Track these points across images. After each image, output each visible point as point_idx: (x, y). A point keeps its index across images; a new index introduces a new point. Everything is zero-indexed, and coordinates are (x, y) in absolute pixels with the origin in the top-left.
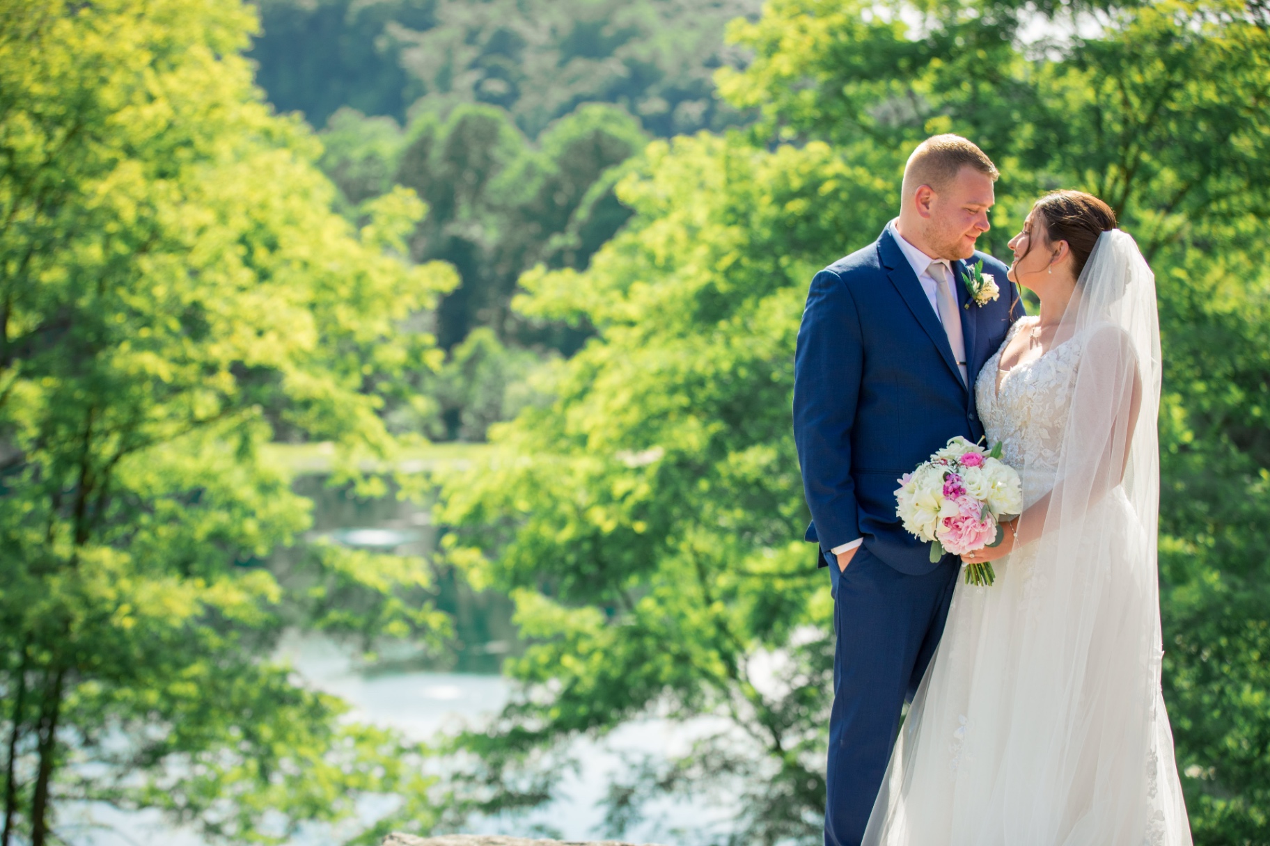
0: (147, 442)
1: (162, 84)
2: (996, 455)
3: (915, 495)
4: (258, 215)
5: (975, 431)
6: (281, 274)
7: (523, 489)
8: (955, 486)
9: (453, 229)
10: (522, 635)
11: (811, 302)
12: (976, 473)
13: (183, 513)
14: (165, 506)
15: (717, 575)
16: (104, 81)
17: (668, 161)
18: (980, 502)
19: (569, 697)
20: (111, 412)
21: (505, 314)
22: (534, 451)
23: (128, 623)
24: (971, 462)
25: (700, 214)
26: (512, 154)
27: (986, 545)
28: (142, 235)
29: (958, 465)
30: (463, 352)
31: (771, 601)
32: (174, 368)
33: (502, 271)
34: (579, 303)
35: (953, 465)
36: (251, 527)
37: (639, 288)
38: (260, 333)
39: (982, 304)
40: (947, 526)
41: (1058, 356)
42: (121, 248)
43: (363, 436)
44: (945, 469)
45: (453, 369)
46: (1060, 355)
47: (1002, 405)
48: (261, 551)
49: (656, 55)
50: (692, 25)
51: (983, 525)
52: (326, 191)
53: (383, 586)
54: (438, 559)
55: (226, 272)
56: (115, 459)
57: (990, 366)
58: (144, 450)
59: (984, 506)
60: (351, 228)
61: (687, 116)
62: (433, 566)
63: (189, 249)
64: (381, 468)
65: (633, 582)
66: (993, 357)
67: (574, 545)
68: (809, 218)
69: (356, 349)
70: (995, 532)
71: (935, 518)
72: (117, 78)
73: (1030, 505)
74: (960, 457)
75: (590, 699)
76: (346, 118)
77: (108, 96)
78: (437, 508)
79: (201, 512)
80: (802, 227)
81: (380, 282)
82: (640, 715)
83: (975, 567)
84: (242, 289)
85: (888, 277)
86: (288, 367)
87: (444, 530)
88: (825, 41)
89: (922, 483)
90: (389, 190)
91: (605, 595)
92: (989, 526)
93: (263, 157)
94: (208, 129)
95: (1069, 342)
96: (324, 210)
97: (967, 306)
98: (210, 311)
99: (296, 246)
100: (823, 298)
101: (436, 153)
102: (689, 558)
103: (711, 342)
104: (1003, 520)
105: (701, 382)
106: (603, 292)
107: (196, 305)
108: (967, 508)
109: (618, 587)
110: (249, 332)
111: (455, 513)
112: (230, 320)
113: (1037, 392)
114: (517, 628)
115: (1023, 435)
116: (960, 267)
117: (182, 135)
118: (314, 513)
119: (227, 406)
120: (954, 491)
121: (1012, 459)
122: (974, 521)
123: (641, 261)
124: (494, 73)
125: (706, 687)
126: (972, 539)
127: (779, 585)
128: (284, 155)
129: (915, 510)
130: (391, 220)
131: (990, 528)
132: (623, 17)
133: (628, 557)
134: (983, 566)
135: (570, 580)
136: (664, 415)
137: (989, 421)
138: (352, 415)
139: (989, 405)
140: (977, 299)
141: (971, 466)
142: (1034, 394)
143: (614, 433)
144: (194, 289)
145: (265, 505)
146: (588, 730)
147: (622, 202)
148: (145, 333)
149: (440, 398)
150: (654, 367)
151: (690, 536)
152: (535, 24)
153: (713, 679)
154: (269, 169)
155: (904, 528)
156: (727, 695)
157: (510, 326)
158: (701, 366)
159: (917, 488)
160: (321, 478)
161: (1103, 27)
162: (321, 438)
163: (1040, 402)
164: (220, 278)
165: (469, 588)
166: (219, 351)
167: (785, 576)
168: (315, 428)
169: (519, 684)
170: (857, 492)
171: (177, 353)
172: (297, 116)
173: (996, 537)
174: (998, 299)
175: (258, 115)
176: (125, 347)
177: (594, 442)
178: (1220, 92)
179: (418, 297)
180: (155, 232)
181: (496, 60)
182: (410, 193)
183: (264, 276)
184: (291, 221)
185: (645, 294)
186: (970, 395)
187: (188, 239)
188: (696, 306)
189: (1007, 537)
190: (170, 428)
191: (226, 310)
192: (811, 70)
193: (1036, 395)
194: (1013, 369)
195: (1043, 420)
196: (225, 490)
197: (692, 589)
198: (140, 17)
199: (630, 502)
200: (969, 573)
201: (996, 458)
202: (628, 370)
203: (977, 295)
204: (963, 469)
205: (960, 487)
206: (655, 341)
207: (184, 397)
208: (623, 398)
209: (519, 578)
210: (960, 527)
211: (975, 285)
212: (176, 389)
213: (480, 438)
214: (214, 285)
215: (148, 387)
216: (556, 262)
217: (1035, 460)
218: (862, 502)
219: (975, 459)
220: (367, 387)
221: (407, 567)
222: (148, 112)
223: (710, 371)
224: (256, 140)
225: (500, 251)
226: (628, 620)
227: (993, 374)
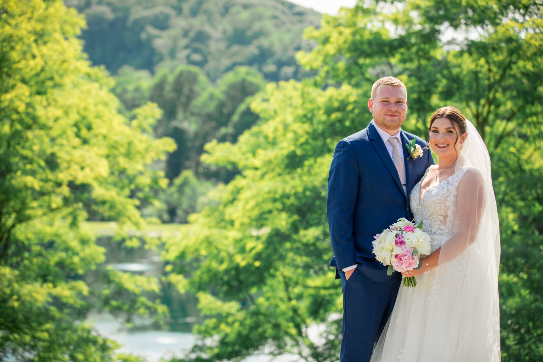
0: (29, 218)
1: (40, 51)
2: (420, 226)
3: (382, 244)
4: (83, 113)
5: (410, 217)
6: (93, 141)
7: (204, 245)
8: (401, 240)
9: (175, 124)
10: (202, 314)
11: (336, 155)
12: (410, 235)
13: (44, 252)
14: (36, 249)
15: (294, 287)
16: (12, 48)
17: (277, 93)
18: (412, 248)
19: (223, 343)
20: (12, 203)
21: (199, 164)
22: (210, 227)
23: (16, 304)
24: (409, 230)
25: (289, 119)
26: (204, 89)
27: (413, 268)
28: (28, 121)
29: (402, 231)
30: (178, 181)
31: (319, 300)
32: (41, 184)
33: (197, 143)
34: (233, 159)
35: (400, 231)
36: (76, 259)
37: (260, 152)
38: (82, 168)
39: (415, 158)
40: (396, 259)
41: (448, 182)
42: (18, 127)
43: (129, 218)
44: (396, 232)
45: (173, 189)
46: (449, 182)
47: (422, 205)
48: (81, 272)
49: (272, 44)
50: (289, 31)
51: (413, 259)
52: (115, 103)
53: (137, 291)
54: (164, 279)
55: (68, 140)
56: (13, 226)
57: (417, 187)
58: (27, 222)
59: (414, 250)
60: (127, 121)
61: (286, 73)
62: (161, 282)
63: (50, 128)
64: (138, 234)
65: (254, 291)
66: (418, 183)
67: (227, 271)
68: (341, 121)
69: (128, 177)
70: (418, 262)
71: (391, 255)
72: (18, 47)
73: (434, 251)
74: (403, 227)
75: (233, 344)
76: (127, 71)
77: (14, 55)
78: (163, 253)
79: (53, 252)
80: (338, 125)
81: (140, 146)
82: (256, 352)
83: (408, 278)
84: (74, 148)
85: (371, 144)
86: (95, 184)
87: (167, 263)
88: (350, 38)
89: (385, 238)
90: (145, 103)
91: (241, 296)
92: (416, 259)
93: (87, 86)
94: (61, 72)
95: (453, 176)
96: (114, 112)
97: (408, 159)
98: (59, 158)
99: (100, 128)
100: (342, 153)
101: (168, 88)
102: (281, 279)
103: (293, 178)
104: (422, 257)
105: (288, 197)
106: (244, 154)
107: (53, 155)
108: (406, 251)
109: (247, 292)
110: (77, 167)
111: (172, 255)
112: (69, 162)
113: (438, 198)
114: (200, 310)
115: (431, 219)
116: (405, 141)
117: (49, 75)
118: (106, 254)
119: (66, 201)
120: (400, 243)
121: (426, 230)
122: (409, 257)
123: (262, 140)
124: (196, 51)
125: (288, 340)
126: (407, 265)
127: (323, 292)
128: (96, 85)
129: (382, 251)
130: (146, 118)
131: (416, 261)
132: (257, 26)
133: (252, 279)
134: (411, 278)
135: (225, 288)
136: (270, 212)
137: (415, 212)
138: (124, 207)
139: (416, 205)
140: (413, 156)
141: (408, 231)
142: (437, 200)
143: (246, 220)
144: (52, 147)
145: (83, 250)
146: (232, 359)
147: (253, 112)
148: (28, 167)
149: (167, 202)
150: (266, 189)
151: (281, 269)
152: (215, 28)
153: (291, 336)
154: (89, 92)
155: (376, 259)
156: (297, 344)
157: (201, 170)
158: (288, 189)
159: (383, 240)
160: (109, 238)
161: (480, 35)
162: (110, 219)
163: (440, 203)
164: (65, 142)
165: (178, 292)
166: (63, 176)
167: (325, 288)
168: (107, 214)
169: (201, 336)
170: (355, 243)
171: (44, 176)
172: (102, 67)
173: (418, 265)
174: (422, 156)
175: (84, 66)
176: (19, 173)
177: (237, 224)
178: (534, 66)
179: (157, 154)
180: (35, 119)
181: (197, 45)
182: (155, 105)
183: (85, 142)
184: (98, 116)
185: (263, 155)
186: (408, 199)
187: (50, 123)
188: (286, 161)
189: (423, 265)
190: (39, 212)
191: (67, 157)
192: (343, 51)
193: (438, 200)
194: (427, 189)
195: (441, 212)
196: (65, 242)
197: (282, 294)
198: (30, 19)
199: (254, 252)
200: (405, 281)
201: (420, 228)
202: (254, 191)
203: (413, 154)
204: (404, 233)
205: (403, 241)
206: (267, 177)
207: (46, 198)
208: (252, 203)
209: (201, 287)
210: (402, 259)
211: (412, 149)
212: (42, 194)
213: (185, 222)
214: (62, 145)
215: (29, 192)
216: (222, 139)
217: (437, 231)
218: (358, 248)
219: (410, 228)
220: (132, 195)
221: (149, 282)
222: (32, 63)
223: (293, 191)
224: (83, 78)
225: (196, 134)
226: (252, 308)
227: (418, 191)
